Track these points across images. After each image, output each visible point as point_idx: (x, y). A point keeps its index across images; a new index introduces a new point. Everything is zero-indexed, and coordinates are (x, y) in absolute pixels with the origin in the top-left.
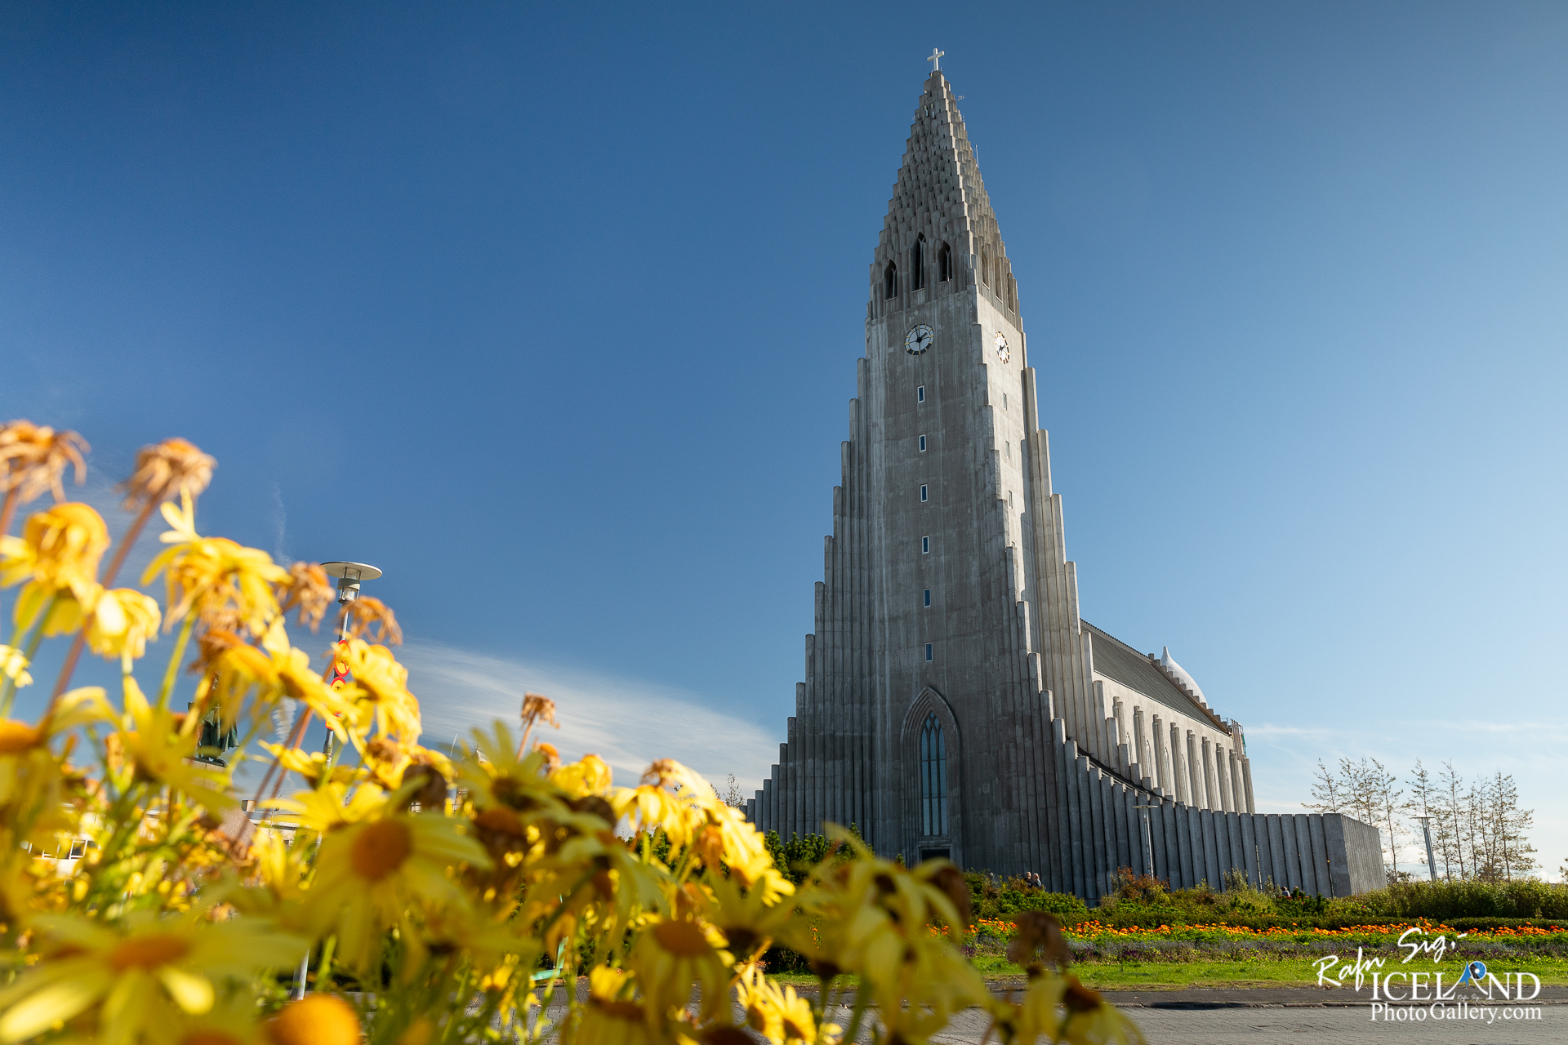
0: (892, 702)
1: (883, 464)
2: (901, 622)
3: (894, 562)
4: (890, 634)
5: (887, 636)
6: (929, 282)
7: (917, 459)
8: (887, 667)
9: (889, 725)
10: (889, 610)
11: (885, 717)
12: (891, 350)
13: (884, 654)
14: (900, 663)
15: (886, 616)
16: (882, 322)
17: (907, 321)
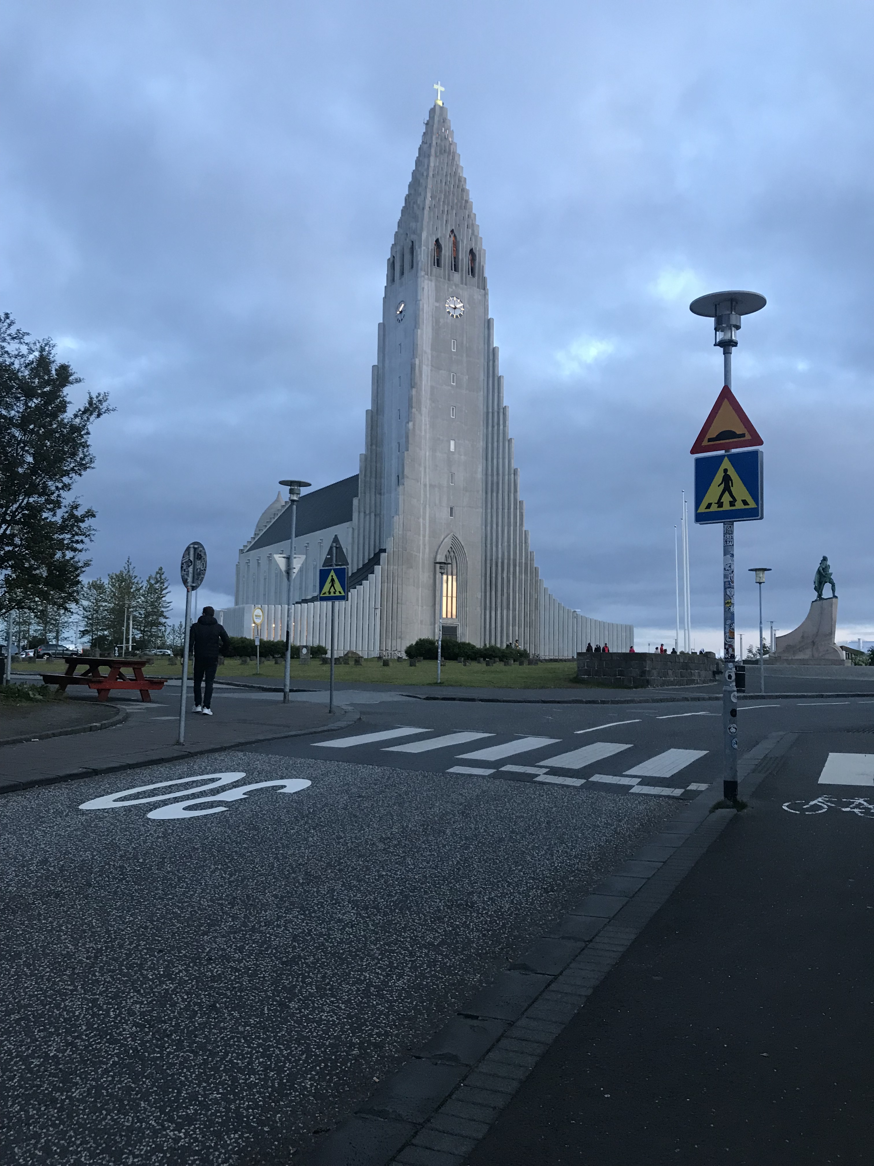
0: (429, 537)
1: (429, 382)
2: (437, 489)
3: (433, 450)
4: (430, 494)
5: (428, 496)
6: (462, 270)
7: (450, 388)
8: (427, 515)
9: (427, 550)
10: (430, 480)
11: (425, 545)
12: (437, 304)
13: (425, 506)
14: (435, 515)
15: (428, 483)
16: (431, 281)
17: (448, 290)
